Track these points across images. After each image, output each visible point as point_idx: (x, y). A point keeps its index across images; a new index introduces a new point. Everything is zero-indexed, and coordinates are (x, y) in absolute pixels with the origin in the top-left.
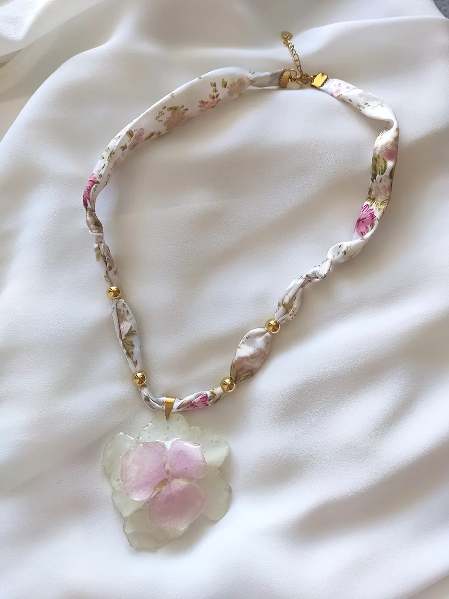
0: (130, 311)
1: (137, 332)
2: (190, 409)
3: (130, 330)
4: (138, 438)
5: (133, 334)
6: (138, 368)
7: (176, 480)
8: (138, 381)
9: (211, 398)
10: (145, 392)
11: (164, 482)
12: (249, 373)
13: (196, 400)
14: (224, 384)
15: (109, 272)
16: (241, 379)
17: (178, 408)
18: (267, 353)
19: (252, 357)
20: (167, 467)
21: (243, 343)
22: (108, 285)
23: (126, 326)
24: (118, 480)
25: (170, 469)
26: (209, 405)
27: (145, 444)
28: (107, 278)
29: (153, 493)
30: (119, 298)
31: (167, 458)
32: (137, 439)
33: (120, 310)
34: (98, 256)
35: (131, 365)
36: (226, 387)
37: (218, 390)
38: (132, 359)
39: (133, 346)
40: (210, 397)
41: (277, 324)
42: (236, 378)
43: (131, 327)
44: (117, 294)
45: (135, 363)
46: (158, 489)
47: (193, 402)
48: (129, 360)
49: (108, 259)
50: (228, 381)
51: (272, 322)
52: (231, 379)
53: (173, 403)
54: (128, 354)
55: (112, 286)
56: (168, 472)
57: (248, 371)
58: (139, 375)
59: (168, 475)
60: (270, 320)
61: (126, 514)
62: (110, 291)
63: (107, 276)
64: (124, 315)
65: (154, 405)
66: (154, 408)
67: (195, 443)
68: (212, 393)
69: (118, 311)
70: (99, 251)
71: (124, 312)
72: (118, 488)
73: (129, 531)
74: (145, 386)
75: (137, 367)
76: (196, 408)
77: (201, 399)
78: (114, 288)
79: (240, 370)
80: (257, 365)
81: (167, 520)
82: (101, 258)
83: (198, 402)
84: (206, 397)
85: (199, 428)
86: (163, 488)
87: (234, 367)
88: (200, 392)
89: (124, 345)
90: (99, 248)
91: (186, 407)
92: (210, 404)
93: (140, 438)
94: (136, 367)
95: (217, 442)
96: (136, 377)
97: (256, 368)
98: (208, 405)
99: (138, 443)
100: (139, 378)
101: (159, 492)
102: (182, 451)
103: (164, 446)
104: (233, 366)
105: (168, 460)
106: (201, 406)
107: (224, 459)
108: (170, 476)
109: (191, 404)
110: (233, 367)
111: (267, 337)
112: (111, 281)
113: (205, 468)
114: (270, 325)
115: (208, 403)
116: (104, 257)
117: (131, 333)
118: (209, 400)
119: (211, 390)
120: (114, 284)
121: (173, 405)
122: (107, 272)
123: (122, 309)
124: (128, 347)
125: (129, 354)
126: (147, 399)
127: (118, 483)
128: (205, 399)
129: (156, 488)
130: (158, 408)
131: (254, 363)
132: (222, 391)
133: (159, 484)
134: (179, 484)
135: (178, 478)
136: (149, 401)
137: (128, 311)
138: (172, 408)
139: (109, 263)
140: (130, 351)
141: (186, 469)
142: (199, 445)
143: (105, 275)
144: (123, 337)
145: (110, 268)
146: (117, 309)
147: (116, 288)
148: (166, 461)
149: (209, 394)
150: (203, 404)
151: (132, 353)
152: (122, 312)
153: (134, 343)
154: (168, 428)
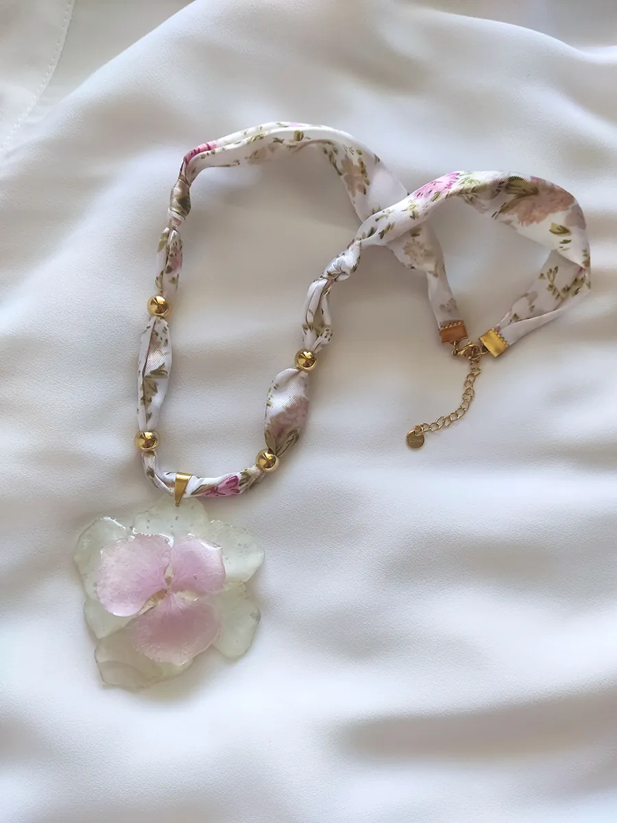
0: (169, 341)
1: (168, 375)
2: (213, 495)
3: (161, 367)
4: (131, 528)
5: (164, 374)
6: (150, 424)
7: (179, 593)
10: (150, 461)
11: (162, 594)
13: (220, 485)
17: (194, 493)
20: (169, 573)
22: (156, 291)
23: (157, 360)
24: (95, 585)
25: (172, 576)
26: (241, 492)
27: (140, 536)
28: (158, 282)
29: (144, 607)
30: (162, 318)
31: (170, 560)
32: (129, 529)
33: (157, 334)
34: (162, 244)
35: (141, 417)
38: (146, 410)
39: (156, 391)
40: (241, 480)
43: (164, 364)
44: (162, 309)
45: (149, 417)
46: (151, 604)
47: (216, 487)
49: (172, 255)
53: (187, 481)
54: (143, 399)
55: (161, 295)
56: (168, 580)
58: (149, 435)
59: (169, 584)
61: (102, 634)
62: (153, 303)
63: (160, 279)
64: (160, 343)
67: (215, 544)
68: (244, 474)
69: (154, 334)
70: (165, 239)
71: (161, 339)
74: (151, 453)
75: (148, 422)
76: (219, 495)
77: (227, 483)
78: (160, 300)
82: (164, 250)
83: (223, 488)
84: (236, 480)
85: (222, 523)
86: (160, 602)
89: (143, 385)
90: (168, 235)
91: (205, 493)
92: (241, 489)
93: (134, 528)
95: (246, 546)
96: (142, 437)
98: (238, 491)
99: (130, 533)
100: (146, 440)
101: (152, 608)
102: (192, 552)
103: (167, 541)
105: (171, 564)
106: (229, 493)
108: (171, 587)
109: (213, 490)
112: (162, 287)
113: (222, 579)
116: (168, 249)
117: (159, 372)
118: (241, 484)
119: (243, 470)
120: (165, 294)
121: (186, 487)
122: (162, 273)
123: (161, 334)
124: (148, 389)
125: (146, 401)
126: (151, 473)
127: (94, 589)
128: (234, 483)
129: (149, 599)
130: (165, 491)
133: (153, 596)
134: (182, 600)
135: (182, 590)
136: (153, 476)
137: (167, 341)
138: (184, 491)
139: (171, 261)
140: (148, 396)
141: (196, 579)
142: (218, 546)
143: (159, 275)
144: (148, 372)
145: (169, 270)
146: (153, 330)
147: (164, 300)
148: (168, 565)
149: (240, 476)
150: (232, 490)
151: (150, 400)
152: (159, 337)
153: (158, 388)
154: (177, 519)
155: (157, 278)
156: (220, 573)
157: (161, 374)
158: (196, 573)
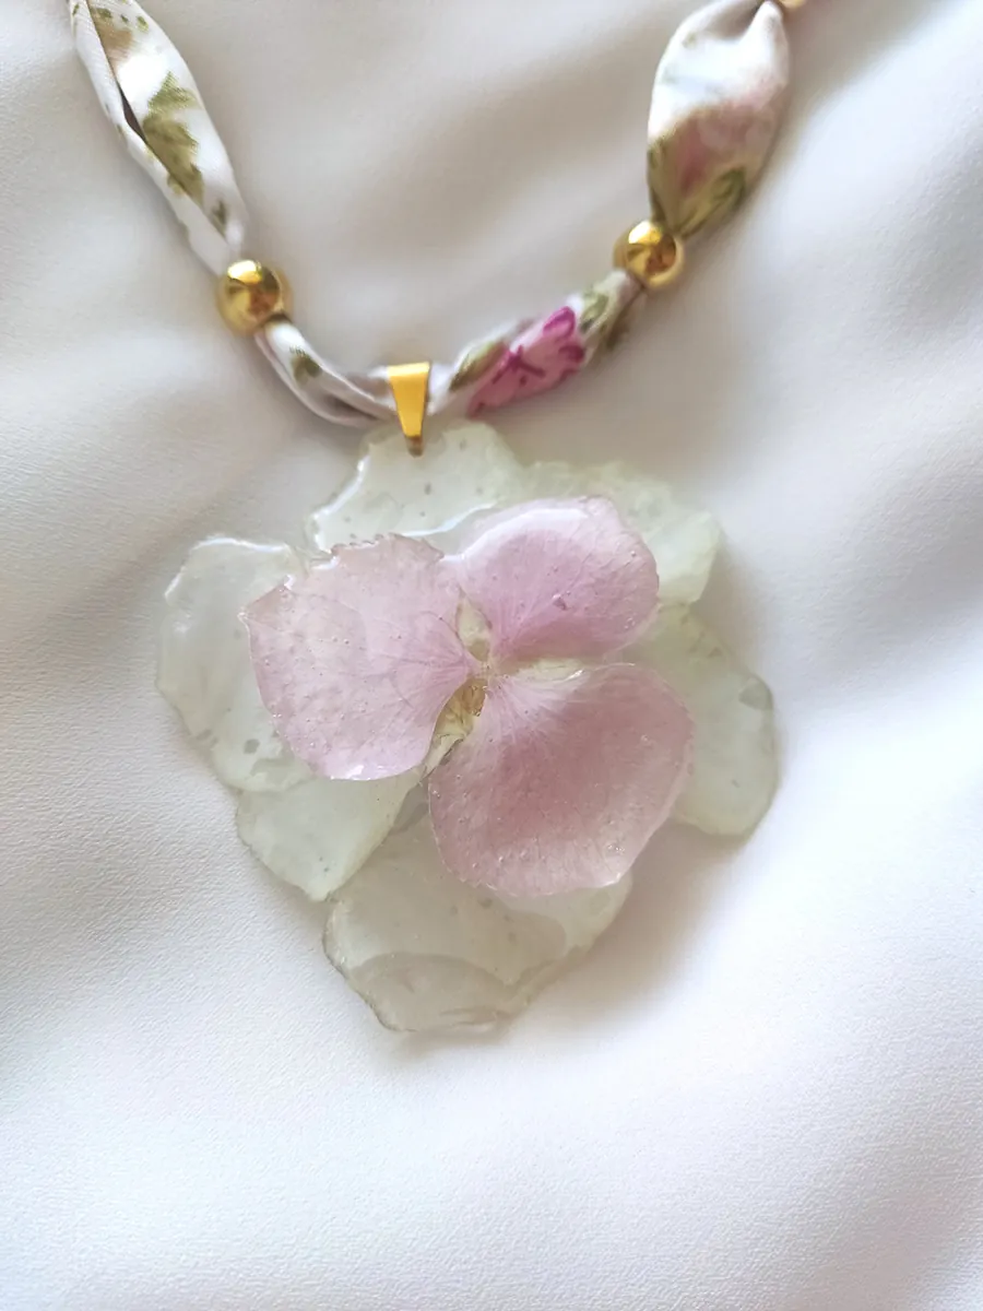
3: (166, 83)
5: (186, 99)
6: (235, 237)
7: (526, 672)
8: (243, 300)
9: (590, 315)
10: (287, 338)
13: (528, 339)
14: (632, 249)
17: (458, 382)
20: (470, 630)
24: (251, 746)
25: (485, 635)
26: (589, 354)
29: (434, 744)
31: (461, 591)
33: (105, 14)
36: (642, 261)
37: (612, 282)
38: (200, 202)
39: (194, 143)
40: (585, 314)
45: (220, 216)
46: (454, 730)
47: (512, 350)
48: (186, 207)
50: (644, 232)
52: (659, 217)
53: (423, 384)
54: (174, 177)
56: (479, 649)
59: (484, 658)
61: (324, 883)
64: (127, 32)
66: (345, 408)
68: (589, 296)
69: (101, 18)
71: (124, 19)
72: (258, 782)
73: (355, 952)
76: (531, 377)
77: (548, 327)
81: (526, 860)
83: (534, 349)
84: (564, 318)
86: (475, 720)
89: (150, 148)
91: (486, 377)
92: (590, 341)
94: (223, 234)
96: (232, 288)
98: (580, 353)
100: (248, 288)
101: (458, 742)
104: (651, 156)
105: (464, 602)
108: (492, 664)
109: (509, 361)
115: (581, 338)
117: (167, 96)
118: (584, 330)
119: (581, 293)
121: (428, 388)
125: (182, 181)
127: (252, 759)
128: (564, 327)
130: (364, 400)
132: (628, 283)
133: (449, 707)
135: (533, 659)
137: (140, 21)
138: (431, 399)
140: (180, 168)
141: (564, 607)
144: (140, 113)
148: (459, 610)
149: (577, 305)
150: (562, 350)
151: (195, 173)
152: (116, 20)
153: (193, 134)
154: (428, 489)
156: (638, 559)
157: (176, 99)
158: (557, 591)
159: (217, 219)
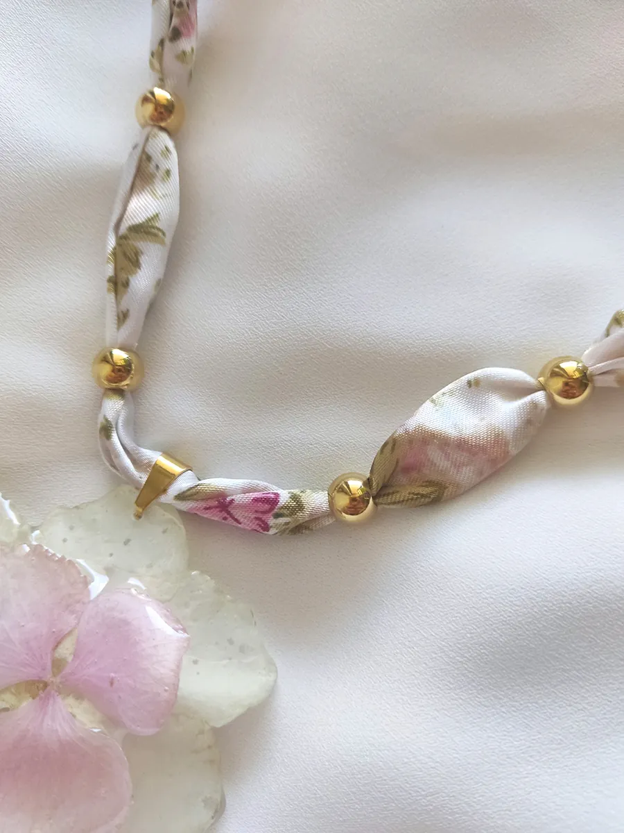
0: (175, 172)
1: (167, 239)
2: (216, 516)
3: (150, 220)
4: (33, 529)
5: (155, 235)
6: (124, 335)
7: (71, 700)
8: (108, 372)
9: (285, 512)
10: (113, 408)
11: (37, 688)
12: (429, 490)
13: (239, 498)
14: (342, 490)
15: (167, 44)
16: (397, 497)
17: (181, 497)
18: (513, 451)
19: (462, 445)
20: (66, 650)
21: (451, 393)
22: (154, 77)
23: (142, 207)
25: (70, 659)
26: (272, 532)
27: (37, 551)
28: (154, 60)
30: (162, 129)
31: (78, 624)
32: (26, 527)
33: (149, 158)
35: (110, 318)
36: (343, 501)
37: (317, 500)
38: (118, 302)
39: (138, 266)
40: (284, 508)
41: (584, 380)
42: (384, 487)
43: (157, 215)
44: (162, 115)
45: (122, 317)
46: (9, 700)
47: (228, 499)
48: (110, 300)
50: (356, 485)
51: (570, 367)
52: (368, 483)
53: (172, 477)
54: (114, 280)
55: (162, 87)
56: (58, 665)
57: (430, 483)
58: (120, 356)
59: (54, 675)
60: (567, 359)
62: (145, 100)
63: (158, 55)
64: (154, 176)
65: (118, 456)
66: (114, 467)
67: (178, 622)
68: (295, 498)
69: (145, 159)
71: (157, 167)
74: (119, 392)
75: (122, 330)
76: (230, 521)
77: (256, 500)
78: (162, 95)
79: (407, 470)
80: (466, 475)
83: (243, 507)
84: (272, 502)
85: (212, 583)
86: (25, 704)
87: (393, 449)
88: (262, 483)
89: (114, 254)
91: (203, 504)
92: (276, 526)
93: (37, 532)
94: (119, 328)
95: (242, 649)
96: (106, 359)
97: (458, 486)
98: (266, 528)
99: (23, 537)
100: (114, 365)
102: (126, 623)
103: (86, 581)
104: (392, 445)
105: (76, 632)
106: (247, 522)
107: (239, 711)
108: (58, 680)
109: (221, 503)
110: (389, 447)
111: (534, 405)
112: (162, 71)
114: (556, 373)
115: (272, 521)
117: (145, 230)
118: (277, 516)
119: (297, 491)
120: (169, 82)
121: (170, 484)
122: (162, 43)
123: (158, 159)
124: (124, 262)
125: (118, 284)
126: (106, 430)
128: (267, 507)
130: (125, 471)
131: (458, 466)
132: (325, 506)
133: (17, 685)
135: (79, 696)
136: (108, 437)
137: (168, 173)
138: (165, 491)
139: (179, 15)
140: (123, 276)
141: (112, 684)
142: (184, 630)
143: (156, 47)
144: (123, 229)
145: (176, 34)
146: (144, 151)
147: (169, 97)
148: (70, 633)
149: (284, 497)
150: (257, 518)
151: (126, 284)
152: (152, 166)
153: (143, 260)
154: (127, 542)
155: (152, 55)
156: (166, 694)
157: (148, 233)
158: (115, 672)
159: (121, 316)
